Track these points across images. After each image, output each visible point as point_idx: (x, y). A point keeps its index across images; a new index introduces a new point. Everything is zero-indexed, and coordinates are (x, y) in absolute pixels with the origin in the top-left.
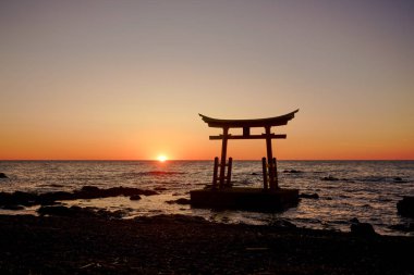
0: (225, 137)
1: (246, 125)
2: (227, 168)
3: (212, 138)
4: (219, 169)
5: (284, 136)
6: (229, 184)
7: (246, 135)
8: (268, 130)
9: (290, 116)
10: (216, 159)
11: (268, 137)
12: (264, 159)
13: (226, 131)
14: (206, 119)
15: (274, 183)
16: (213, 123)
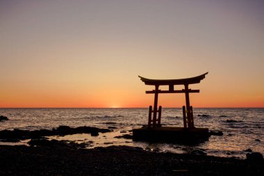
0: (157, 92)
1: (171, 83)
2: (158, 113)
3: (147, 92)
4: (153, 113)
5: (198, 91)
6: (159, 125)
7: (171, 91)
8: (186, 87)
9: (202, 77)
10: (151, 107)
11: (187, 91)
12: (184, 107)
13: (157, 88)
14: (144, 80)
15: (191, 124)
16: (148, 82)
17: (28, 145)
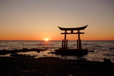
0: (66, 33)
1: (72, 30)
2: (66, 43)
3: (62, 34)
4: (64, 43)
5: (84, 33)
6: (67, 48)
7: (72, 33)
8: (79, 31)
9: (86, 27)
10: (63, 40)
11: (79, 33)
12: (77, 40)
13: (66, 32)
14: (60, 28)
15: (81, 47)
16: (62, 29)
17: (10, 56)
